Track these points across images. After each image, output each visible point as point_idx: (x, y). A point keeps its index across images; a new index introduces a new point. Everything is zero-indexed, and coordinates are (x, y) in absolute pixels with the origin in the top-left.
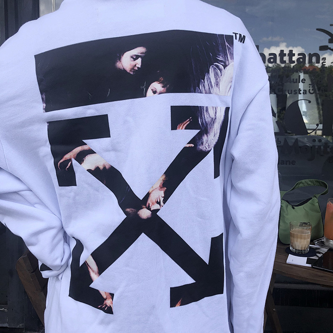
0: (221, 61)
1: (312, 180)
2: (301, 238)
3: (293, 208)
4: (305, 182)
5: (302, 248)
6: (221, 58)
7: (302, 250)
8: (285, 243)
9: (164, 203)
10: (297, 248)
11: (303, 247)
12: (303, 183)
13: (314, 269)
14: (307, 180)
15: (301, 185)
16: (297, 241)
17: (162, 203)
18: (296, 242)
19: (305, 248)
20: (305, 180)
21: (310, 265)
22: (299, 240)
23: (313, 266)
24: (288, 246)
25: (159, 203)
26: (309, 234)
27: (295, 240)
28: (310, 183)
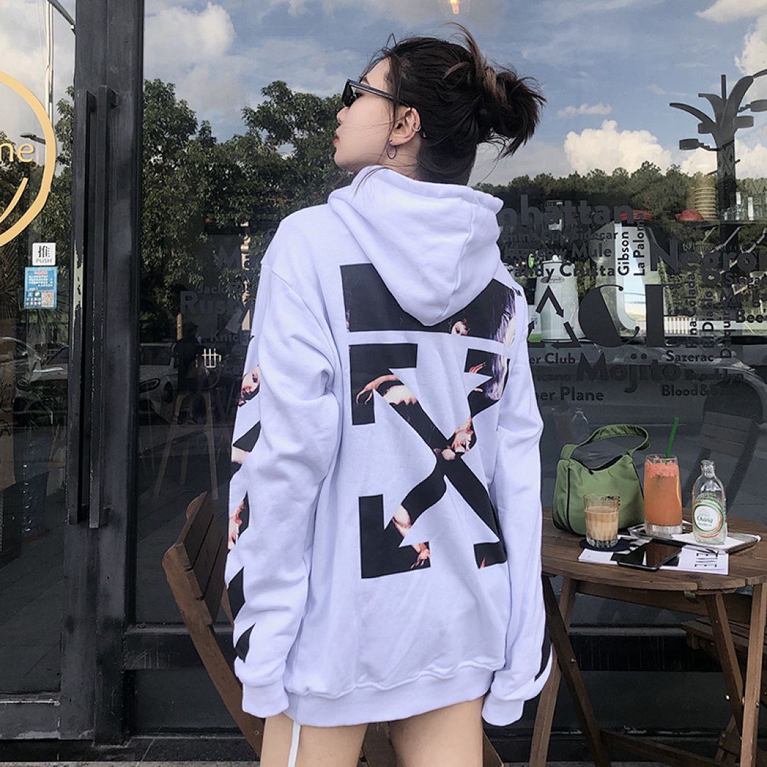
0: (508, 313)
1: (622, 425)
2: (602, 521)
3: (591, 473)
4: (612, 429)
5: (605, 537)
6: (508, 311)
7: (605, 542)
8: (578, 533)
9: (470, 448)
10: (598, 539)
11: (607, 535)
12: (608, 432)
13: (621, 568)
14: (614, 426)
15: (604, 434)
16: (596, 526)
17: (467, 447)
18: (594, 528)
19: (610, 537)
20: (612, 426)
21: (615, 563)
22: (599, 524)
23: (620, 563)
24: (583, 538)
25: (465, 447)
26: (615, 513)
27: (593, 523)
28: (619, 431)
